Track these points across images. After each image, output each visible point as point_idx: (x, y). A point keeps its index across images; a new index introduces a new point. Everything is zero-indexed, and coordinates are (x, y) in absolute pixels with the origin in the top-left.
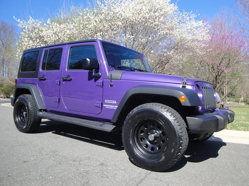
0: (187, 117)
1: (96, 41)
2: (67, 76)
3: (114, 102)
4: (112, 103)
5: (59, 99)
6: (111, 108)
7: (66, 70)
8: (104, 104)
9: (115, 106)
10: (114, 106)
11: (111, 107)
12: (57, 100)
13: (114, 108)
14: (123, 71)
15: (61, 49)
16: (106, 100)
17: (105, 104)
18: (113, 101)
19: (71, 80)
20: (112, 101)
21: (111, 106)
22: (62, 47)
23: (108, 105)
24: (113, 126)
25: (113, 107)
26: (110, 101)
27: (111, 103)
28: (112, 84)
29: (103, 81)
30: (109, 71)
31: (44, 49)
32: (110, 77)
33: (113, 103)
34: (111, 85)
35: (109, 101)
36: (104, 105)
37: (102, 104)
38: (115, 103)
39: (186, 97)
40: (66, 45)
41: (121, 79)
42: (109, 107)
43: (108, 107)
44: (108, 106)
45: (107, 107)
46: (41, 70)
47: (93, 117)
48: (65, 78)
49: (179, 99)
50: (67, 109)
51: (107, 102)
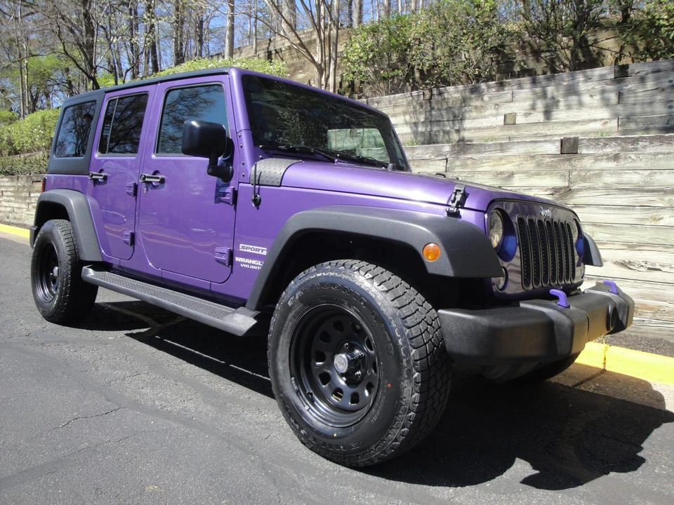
0: (440, 311)
1: (226, 74)
2: (154, 174)
3: (262, 250)
6: (253, 267)
7: (154, 155)
8: (238, 257)
10: (261, 263)
11: (254, 265)
12: (129, 239)
14: (289, 162)
15: (146, 95)
16: (241, 245)
17: (240, 257)
18: (260, 248)
19: (162, 181)
20: (256, 247)
21: (254, 262)
22: (146, 90)
23: (246, 258)
24: (252, 320)
25: (259, 264)
26: (251, 247)
27: (254, 252)
28: (258, 197)
29: (237, 189)
30: (255, 160)
31: (108, 95)
32: (252, 178)
33: (260, 253)
34: (255, 201)
36: (237, 259)
37: (231, 255)
39: (442, 248)
41: (280, 186)
42: (251, 264)
43: (247, 264)
44: (247, 261)
45: (243, 263)
46: (97, 155)
47: (210, 291)
48: (148, 177)
49: (421, 253)
50: (150, 264)
51: (245, 250)
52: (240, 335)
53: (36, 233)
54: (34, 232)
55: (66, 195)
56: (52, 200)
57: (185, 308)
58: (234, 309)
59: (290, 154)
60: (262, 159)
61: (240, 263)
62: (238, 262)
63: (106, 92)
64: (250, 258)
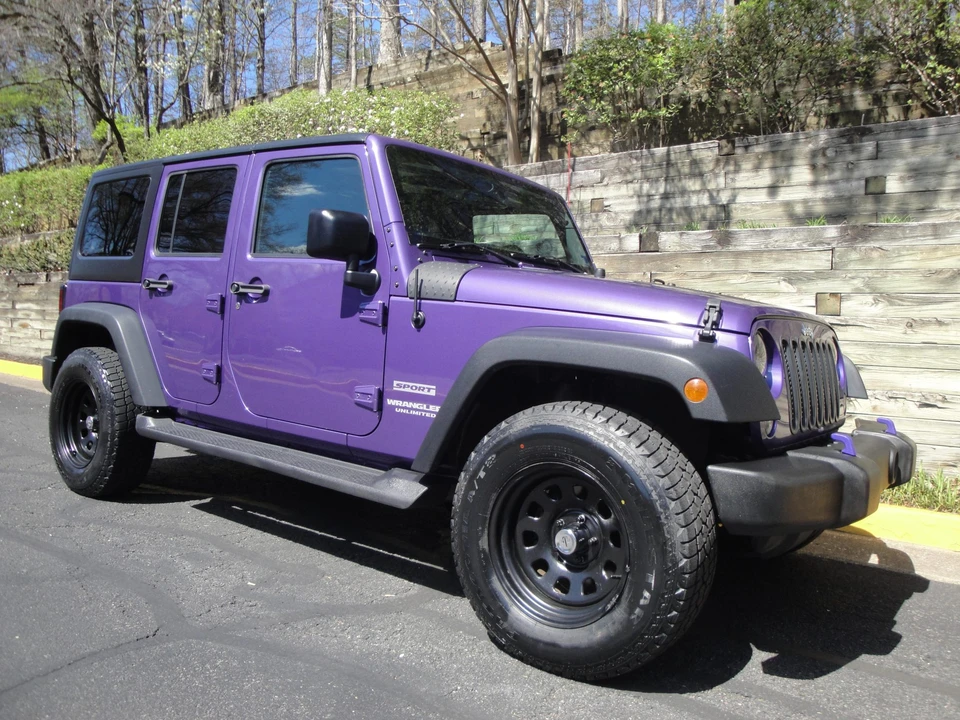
0: (710, 468)
1: (363, 143)
2: (252, 281)
3: (429, 390)
4: (421, 392)
5: (219, 370)
6: (414, 412)
7: (249, 256)
8: (390, 398)
9: (432, 408)
10: (428, 407)
11: (416, 410)
12: (212, 375)
13: (428, 415)
14: (464, 267)
15: (233, 169)
16: (395, 383)
17: (394, 399)
18: (425, 386)
19: (265, 294)
20: (418, 385)
21: (416, 406)
22: (234, 163)
23: (403, 400)
24: (421, 486)
25: (425, 408)
26: (411, 384)
27: (417, 392)
28: (422, 316)
29: (386, 305)
30: (412, 264)
31: (169, 168)
32: (412, 290)
33: (425, 392)
34: (417, 321)
35: (409, 387)
36: (390, 402)
37: (381, 395)
38: (433, 393)
39: (711, 385)
40: (250, 153)
41: (455, 300)
42: (410, 409)
43: (405, 408)
44: (406, 404)
45: (399, 407)
46: (153, 253)
47: (347, 447)
48: (243, 287)
49: (682, 392)
50: (247, 409)
51: (402, 389)
52: (403, 507)
53: (56, 366)
54: (51, 365)
55: (106, 312)
56: (84, 319)
57: (313, 473)
58: (383, 472)
59: (455, 255)
60: (421, 262)
61: (395, 407)
62: (391, 405)
63: (166, 164)
64: (409, 400)
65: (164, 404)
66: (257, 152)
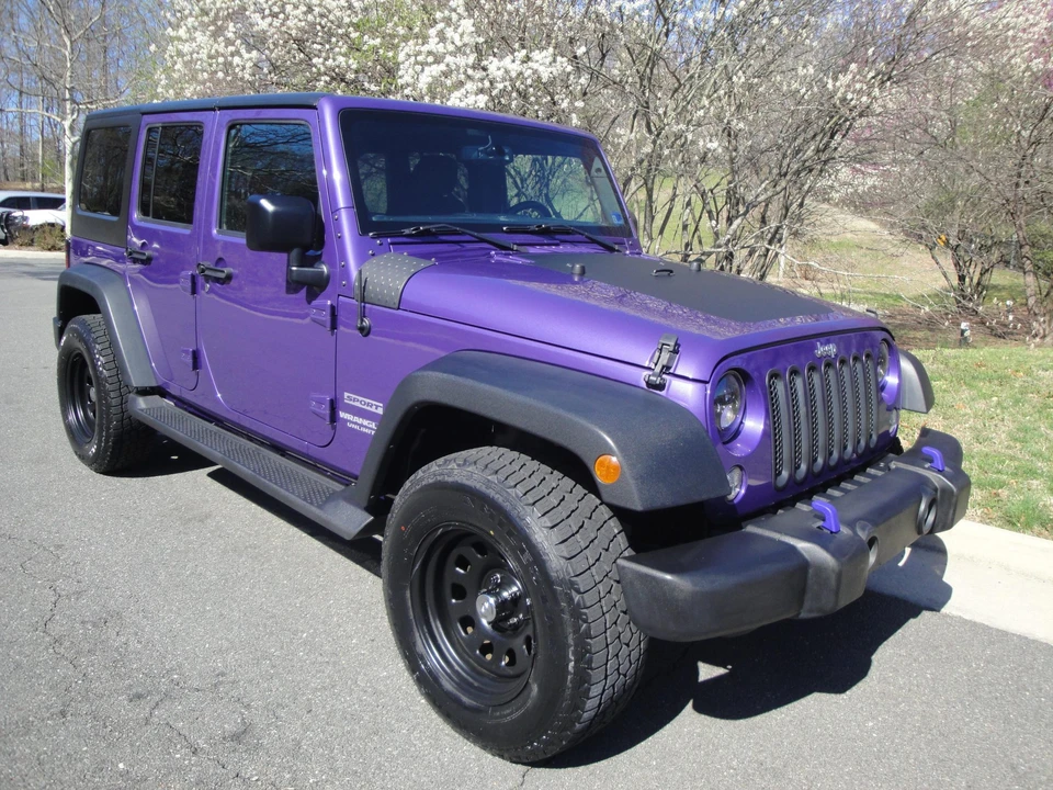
1: (315, 108)
2: (216, 264)
3: (377, 407)
4: (369, 408)
5: (196, 356)
6: (364, 430)
7: (215, 232)
8: (342, 411)
11: (366, 427)
12: (189, 360)
15: (200, 127)
16: (346, 394)
17: (346, 412)
18: (374, 403)
19: (229, 277)
20: (367, 400)
21: (366, 422)
22: (200, 119)
23: (354, 415)
24: (366, 514)
26: (361, 399)
28: (367, 322)
29: (335, 304)
30: (362, 258)
31: (146, 118)
32: (357, 292)
33: (373, 409)
34: (361, 329)
35: (359, 401)
36: (342, 415)
37: (334, 407)
38: (380, 411)
40: (214, 110)
41: (399, 309)
42: (361, 425)
43: (356, 423)
44: (356, 419)
45: (350, 422)
46: (136, 216)
48: (209, 269)
49: (592, 468)
50: (222, 401)
51: (351, 403)
52: (348, 537)
53: (61, 331)
54: (57, 328)
58: (343, 487)
60: (373, 255)
61: (347, 421)
62: (343, 419)
63: (144, 114)
64: (360, 416)
65: (154, 384)
66: (220, 108)
